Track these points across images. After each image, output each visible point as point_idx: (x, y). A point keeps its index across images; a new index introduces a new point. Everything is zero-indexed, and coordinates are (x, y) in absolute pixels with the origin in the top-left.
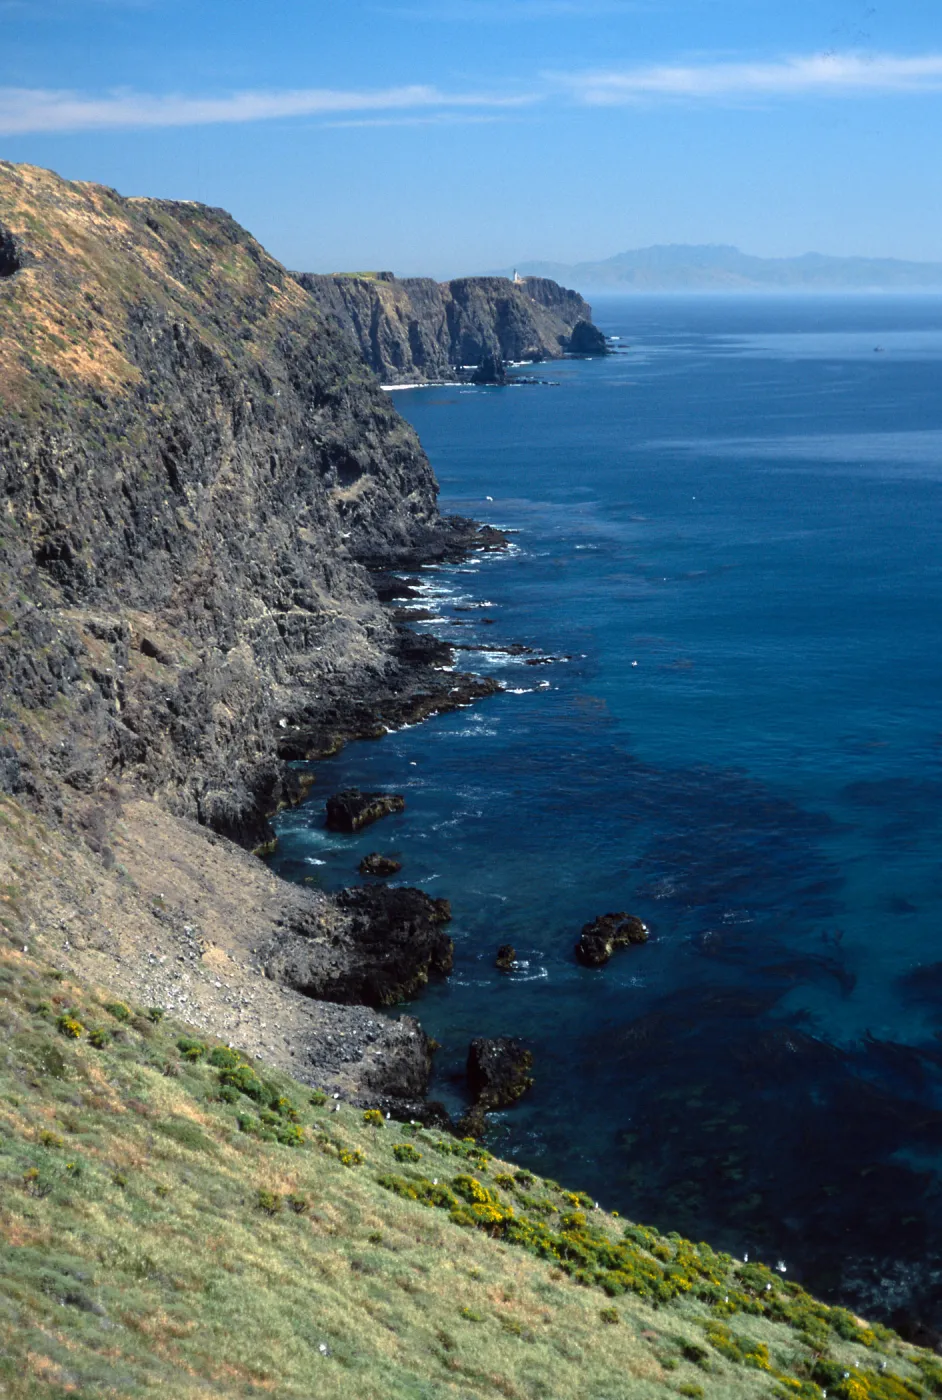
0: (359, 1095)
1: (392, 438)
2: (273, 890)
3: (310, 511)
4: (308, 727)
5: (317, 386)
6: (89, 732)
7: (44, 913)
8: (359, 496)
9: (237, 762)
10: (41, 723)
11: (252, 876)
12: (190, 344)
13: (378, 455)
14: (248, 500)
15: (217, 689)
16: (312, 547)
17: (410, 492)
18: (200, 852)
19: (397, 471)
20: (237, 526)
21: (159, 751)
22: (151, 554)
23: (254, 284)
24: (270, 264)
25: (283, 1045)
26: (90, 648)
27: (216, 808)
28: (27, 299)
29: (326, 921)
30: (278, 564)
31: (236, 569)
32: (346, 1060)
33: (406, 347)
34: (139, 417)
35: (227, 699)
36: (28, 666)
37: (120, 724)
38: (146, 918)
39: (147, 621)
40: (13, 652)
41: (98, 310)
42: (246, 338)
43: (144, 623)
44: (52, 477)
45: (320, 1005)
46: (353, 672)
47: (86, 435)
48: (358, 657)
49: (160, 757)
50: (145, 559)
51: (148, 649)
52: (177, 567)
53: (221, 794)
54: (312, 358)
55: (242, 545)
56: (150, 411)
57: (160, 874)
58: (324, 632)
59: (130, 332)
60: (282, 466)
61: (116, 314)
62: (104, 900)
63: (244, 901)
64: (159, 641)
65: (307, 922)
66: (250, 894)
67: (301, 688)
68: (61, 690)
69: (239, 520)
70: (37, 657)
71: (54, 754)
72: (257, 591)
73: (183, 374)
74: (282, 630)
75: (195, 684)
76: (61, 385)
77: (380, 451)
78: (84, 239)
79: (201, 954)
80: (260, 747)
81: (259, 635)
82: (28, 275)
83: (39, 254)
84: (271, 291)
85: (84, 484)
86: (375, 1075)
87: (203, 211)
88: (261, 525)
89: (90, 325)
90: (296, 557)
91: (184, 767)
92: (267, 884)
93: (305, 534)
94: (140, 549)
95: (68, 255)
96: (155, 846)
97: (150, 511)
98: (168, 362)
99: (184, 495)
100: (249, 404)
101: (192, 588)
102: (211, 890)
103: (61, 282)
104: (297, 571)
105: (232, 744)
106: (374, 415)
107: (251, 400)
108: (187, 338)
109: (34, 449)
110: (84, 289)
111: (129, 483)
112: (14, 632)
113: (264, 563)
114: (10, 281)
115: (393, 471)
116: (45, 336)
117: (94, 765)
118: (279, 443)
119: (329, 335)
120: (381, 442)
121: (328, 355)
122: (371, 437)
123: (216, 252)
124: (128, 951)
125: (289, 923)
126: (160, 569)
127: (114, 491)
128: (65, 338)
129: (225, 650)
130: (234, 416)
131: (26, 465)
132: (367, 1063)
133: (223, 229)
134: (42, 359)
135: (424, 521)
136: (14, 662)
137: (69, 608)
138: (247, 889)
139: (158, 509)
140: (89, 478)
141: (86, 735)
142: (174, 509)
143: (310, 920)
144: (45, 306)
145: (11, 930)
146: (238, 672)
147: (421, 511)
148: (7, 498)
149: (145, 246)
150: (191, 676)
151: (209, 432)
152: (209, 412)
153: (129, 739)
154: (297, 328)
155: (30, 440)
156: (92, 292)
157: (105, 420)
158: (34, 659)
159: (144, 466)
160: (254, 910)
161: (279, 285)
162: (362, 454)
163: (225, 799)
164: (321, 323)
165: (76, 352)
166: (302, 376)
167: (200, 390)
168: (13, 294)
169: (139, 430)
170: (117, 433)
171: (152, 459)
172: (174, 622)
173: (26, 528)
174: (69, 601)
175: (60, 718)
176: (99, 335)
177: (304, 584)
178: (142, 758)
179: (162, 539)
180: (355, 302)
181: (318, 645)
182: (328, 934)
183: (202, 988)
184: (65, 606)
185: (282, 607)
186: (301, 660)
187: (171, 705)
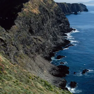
0: (59, 86)
1: (65, 20)
2: (51, 65)
3: (57, 27)
4: (55, 49)
5: (58, 14)
6: (33, 48)
7: (28, 66)
9: (48, 52)
10: (29, 47)
12: (45, 9)
13: (64, 21)
14: (50, 25)
15: (46, 44)
17: (67, 25)
18: (44, 61)
19: (66, 23)
20: (49, 28)
23: (52, 3)
25: (51, 81)
26: (34, 40)
28: (29, 5)
30: (53, 32)
31: (49, 32)
32: (58, 83)
33: (67, 10)
35: (47, 46)
36: (28, 41)
38: (38, 67)
40: (26, 40)
41: (36, 6)
42: (51, 9)
43: (39, 37)
44: (31, 23)
45: (55, 77)
46: (60, 43)
47: (34, 18)
50: (40, 31)
51: (39, 40)
52: (43, 32)
53: (46, 55)
54: (57, 11)
55: (49, 30)
56: (41, 16)
57: (40, 63)
59: (39, 8)
60: (54, 22)
61: (38, 6)
62: (34, 65)
64: (41, 39)
68: (31, 44)
71: (30, 50)
72: (51, 35)
73: (44, 12)
74: (53, 39)
76: (32, 13)
79: (44, 71)
80: (50, 51)
81: (51, 39)
82: (29, 2)
84: (54, 4)
85: (34, 23)
88: (51, 28)
90: (55, 31)
91: (43, 52)
93: (56, 29)
96: (40, 60)
97: (40, 26)
99: (44, 25)
101: (44, 34)
102: (45, 65)
103: (32, 3)
105: (48, 50)
106: (64, 17)
107: (51, 15)
111: (38, 23)
116: (31, 8)
117: (34, 52)
118: (54, 20)
121: (59, 11)
122: (63, 19)
124: (36, 71)
125: (53, 69)
128: (33, 9)
130: (49, 17)
132: (60, 83)
134: (30, 11)
135: (68, 28)
143: (55, 68)
144: (31, 5)
145: (25, 68)
150: (44, 43)
151: (47, 18)
152: (47, 16)
153: (37, 49)
154: (56, 8)
156: (36, 4)
160: (49, 67)
162: (62, 21)
164: (58, 8)
166: (56, 13)
167: (46, 14)
169: (40, 18)
170: (37, 18)
171: (41, 21)
172: (42, 38)
173: (28, 28)
174: (32, 35)
175: (31, 47)
176: (36, 8)
177: (56, 34)
178: (39, 51)
179: (41, 29)
180: (62, 6)
181: (57, 40)
182: (56, 70)
183: (43, 75)
184: (32, 36)
185: (53, 36)
186: (55, 42)
187: (42, 46)
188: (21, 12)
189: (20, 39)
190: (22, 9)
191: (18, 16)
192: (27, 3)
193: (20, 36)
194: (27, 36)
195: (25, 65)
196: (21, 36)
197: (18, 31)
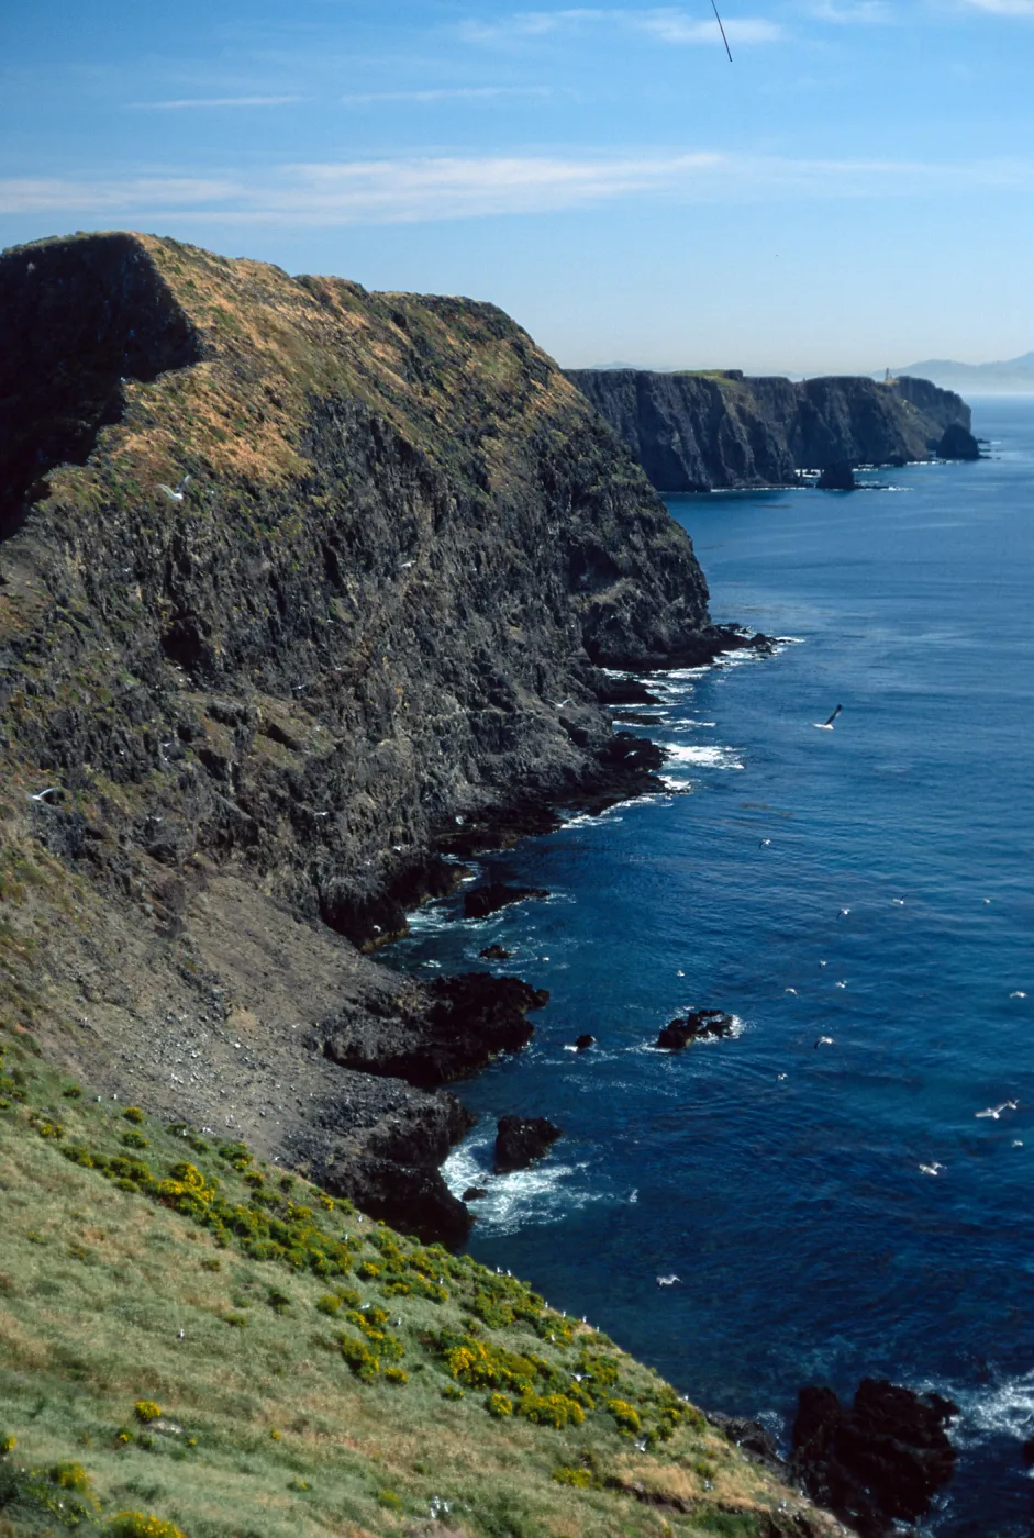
0: (361, 1157)
1: (658, 541)
2: (354, 969)
3: (524, 610)
4: (486, 825)
5: (575, 485)
6: (180, 808)
7: (63, 966)
8: (617, 600)
9: (381, 853)
10: (128, 797)
11: (335, 955)
12: (388, 439)
13: (642, 557)
15: (362, 779)
16: (520, 646)
17: (677, 597)
18: (283, 929)
19: (663, 575)
20: (432, 622)
21: (275, 834)
22: (296, 643)
23: (516, 380)
24: (537, 360)
25: (295, 1106)
26: (208, 729)
27: (339, 894)
28: (195, 392)
29: (404, 1003)
30: (475, 661)
31: (427, 665)
32: (360, 1126)
33: (747, 449)
34: (298, 508)
35: (371, 789)
36: (120, 742)
37: (231, 805)
38: (174, 978)
39: (282, 707)
40: (105, 727)
41: (277, 404)
42: (490, 435)
43: (280, 710)
44: (186, 566)
45: (349, 1073)
46: (548, 773)
47: (233, 524)
48: (555, 758)
49: (275, 839)
50: (290, 647)
51: (275, 734)
52: (324, 658)
53: (347, 881)
54: (572, 457)
55: (435, 642)
56: (312, 503)
57: (232, 947)
58: (520, 731)
59: (307, 425)
60: (489, 563)
61: (296, 407)
62: (130, 958)
63: (318, 978)
64: (290, 727)
65: (383, 1002)
66: (329, 972)
67: (492, 789)
68: (156, 766)
69: (435, 616)
70: (131, 733)
71: (139, 827)
72: (450, 688)
73: (378, 468)
74: (474, 727)
75: (326, 771)
76: (213, 476)
77: (644, 554)
78: (283, 333)
79: (226, 1016)
80: (407, 838)
81: (448, 732)
82: (203, 369)
83: (220, 348)
84: (535, 387)
85: (226, 572)
86: (383, 1139)
87: (469, 306)
88: (459, 622)
89: (261, 418)
90: (499, 657)
91: (303, 851)
92: (349, 963)
93: (515, 633)
94: (284, 638)
95: (257, 349)
96: (234, 920)
97: (298, 600)
98: (361, 457)
99: (344, 586)
100: (454, 500)
101: (339, 678)
102: (285, 965)
103: (240, 376)
104: (495, 669)
105: (373, 834)
106: (640, 517)
107: (456, 496)
108: (386, 432)
109: (167, 537)
110: (265, 382)
111: (276, 572)
112: (109, 709)
113: (460, 660)
114: (179, 374)
115: (659, 574)
116: (205, 428)
117: (180, 840)
118: (487, 539)
119: (595, 433)
120: (647, 544)
121: (591, 454)
122: (636, 539)
123: (477, 347)
124: (146, 1007)
125: (364, 1002)
126: (305, 657)
127: (260, 580)
128: (228, 430)
129: (375, 741)
130: (436, 511)
131: (158, 551)
132: (382, 1129)
133: (489, 324)
134: (194, 449)
135: (690, 627)
136: (105, 738)
137: (193, 692)
138: (327, 967)
139: (307, 598)
140: (232, 567)
141: (176, 811)
142: (327, 600)
143: (387, 1000)
144: (213, 399)
145: (18, 978)
146: (385, 762)
147: (689, 616)
148: (137, 584)
149: (380, 341)
150: (325, 763)
151: (406, 526)
152: (406, 508)
153: (239, 819)
154: (557, 425)
155: (163, 528)
156: (272, 385)
157: (257, 510)
158: (127, 736)
159: (296, 557)
160: (329, 987)
161: (545, 383)
162: (622, 556)
163: (350, 886)
164: (587, 421)
165: (237, 443)
166: (558, 475)
167: (397, 486)
168: (180, 387)
169: (295, 521)
170: (268, 523)
171: (306, 549)
172: (314, 711)
173: (157, 612)
174: (194, 687)
175: (147, 793)
176: (269, 428)
177: (501, 683)
178: (254, 840)
179: (309, 629)
180: (695, 402)
181: (513, 744)
182: (405, 1015)
183: (219, 1047)
184: (190, 689)
185: (476, 705)
186: (494, 759)
187: (293, 789)
188: (82, 462)
189: (30, 715)
190: (105, 434)
191: (44, 505)
192: (169, 378)
193: (31, 690)
194: (112, 693)
195: (24, 956)
196: (48, 692)
197: (14, 645)
